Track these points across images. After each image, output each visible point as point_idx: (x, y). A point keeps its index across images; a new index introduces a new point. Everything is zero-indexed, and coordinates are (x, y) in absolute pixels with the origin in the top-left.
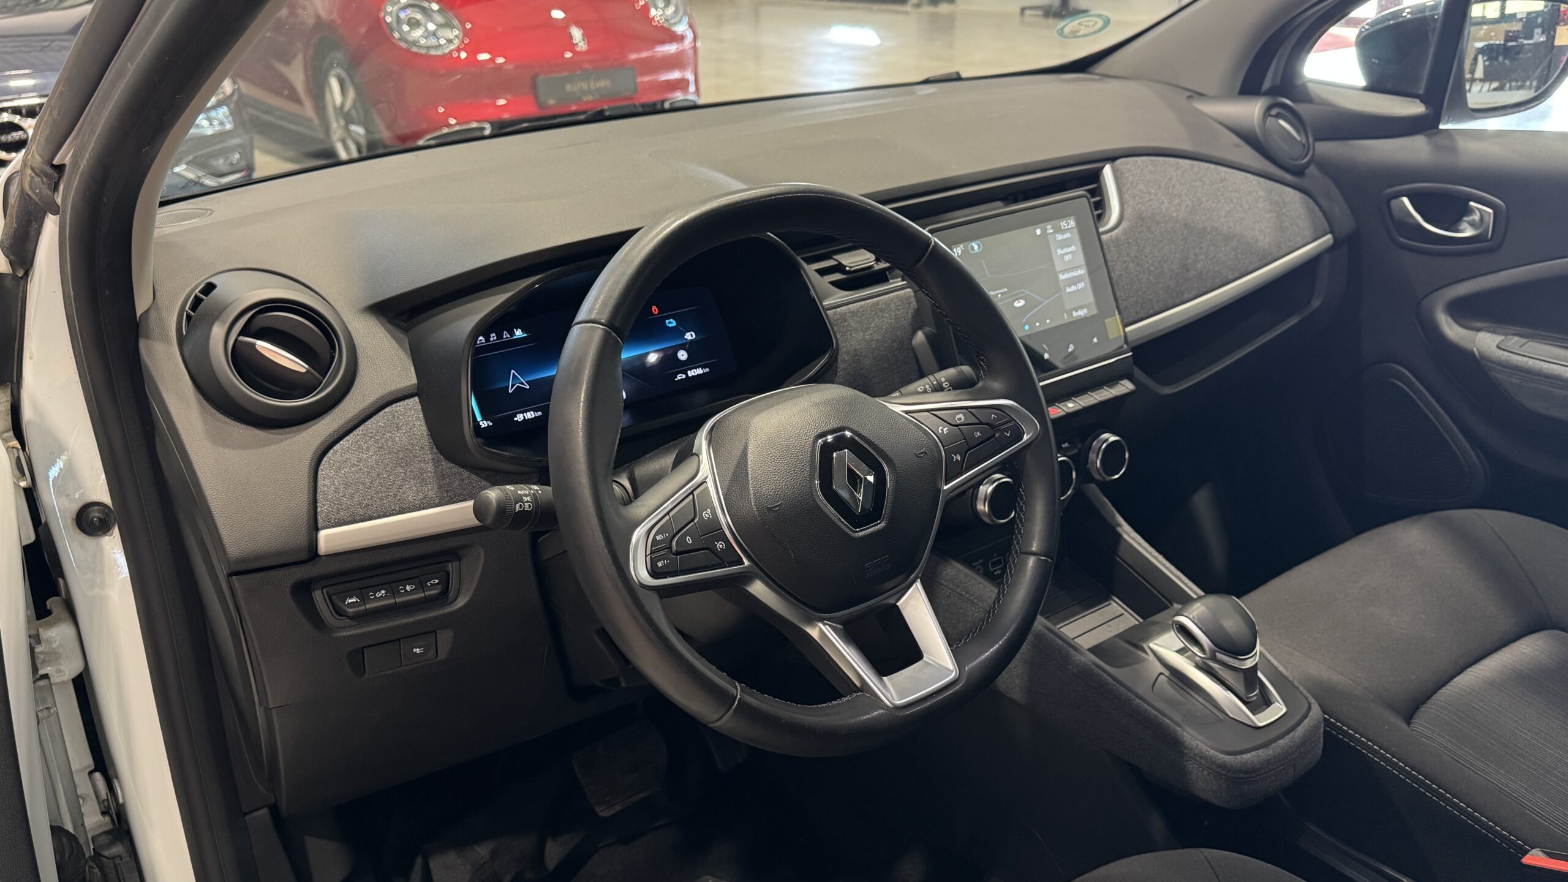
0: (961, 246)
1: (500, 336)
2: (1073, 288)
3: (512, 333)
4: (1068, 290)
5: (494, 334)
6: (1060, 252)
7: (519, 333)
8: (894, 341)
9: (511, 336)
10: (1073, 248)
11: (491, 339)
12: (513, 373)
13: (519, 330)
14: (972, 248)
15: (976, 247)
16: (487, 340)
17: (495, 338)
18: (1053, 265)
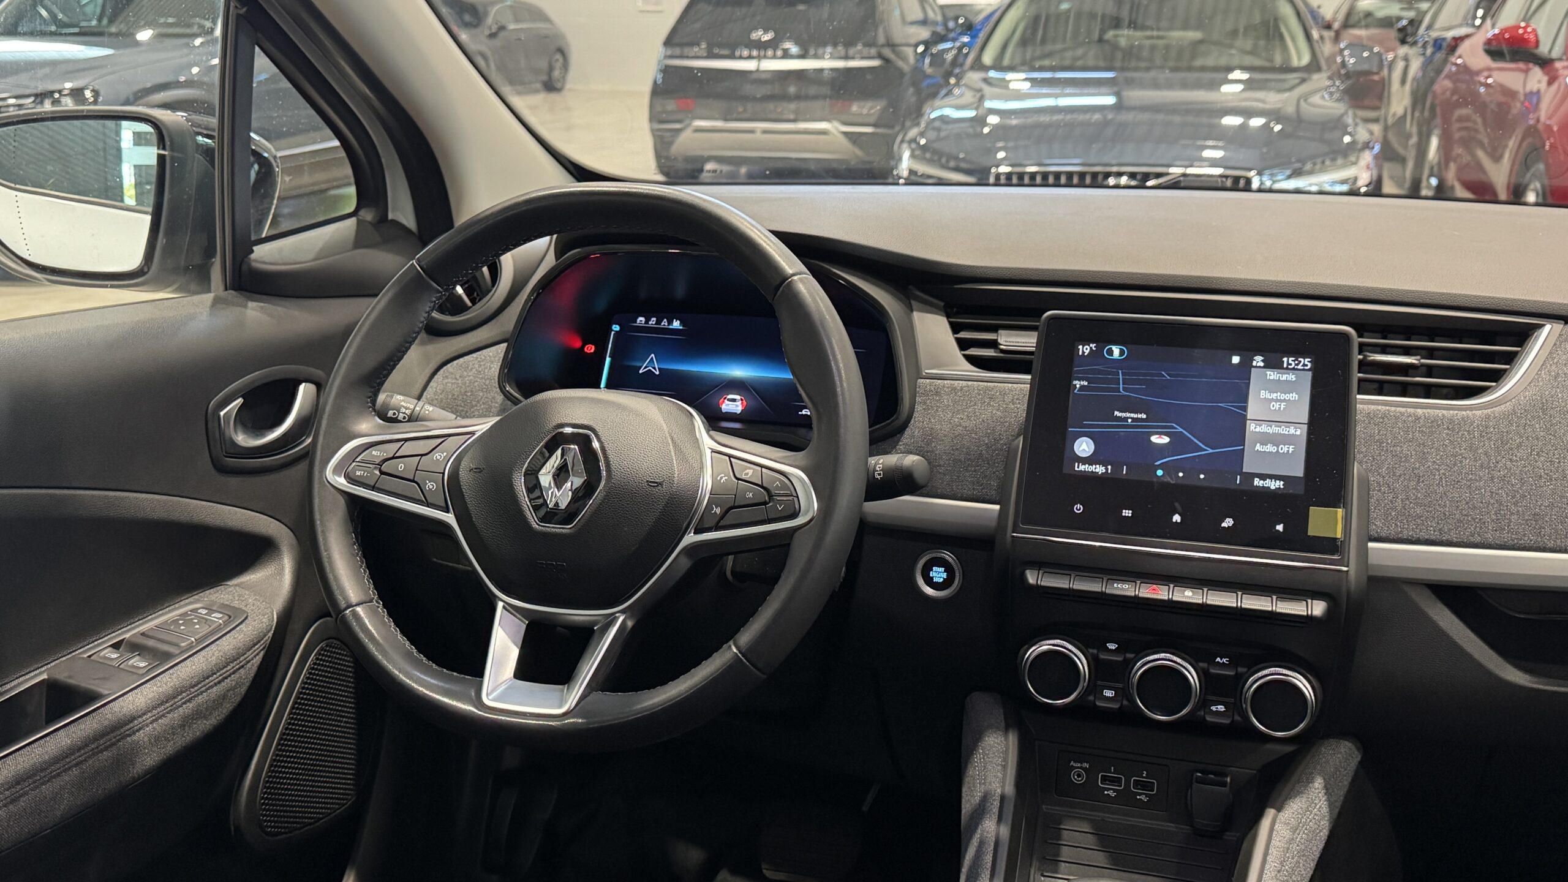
0: (1093, 346)
1: (658, 322)
2: (1270, 448)
3: (670, 322)
4: (1258, 447)
5: (655, 319)
6: (1264, 394)
7: (676, 324)
8: (988, 435)
9: (668, 325)
10: (1293, 396)
11: (650, 323)
12: (652, 358)
13: (678, 322)
14: (1110, 352)
15: (1116, 351)
16: (647, 322)
17: (654, 323)
18: (1245, 409)
